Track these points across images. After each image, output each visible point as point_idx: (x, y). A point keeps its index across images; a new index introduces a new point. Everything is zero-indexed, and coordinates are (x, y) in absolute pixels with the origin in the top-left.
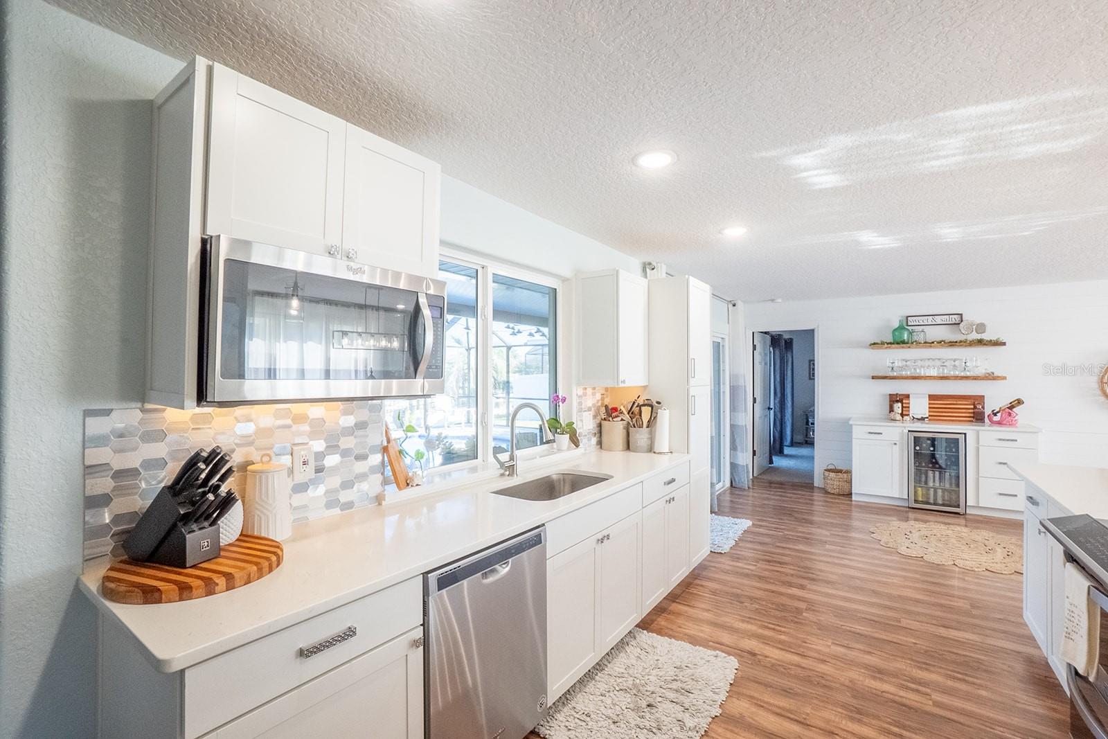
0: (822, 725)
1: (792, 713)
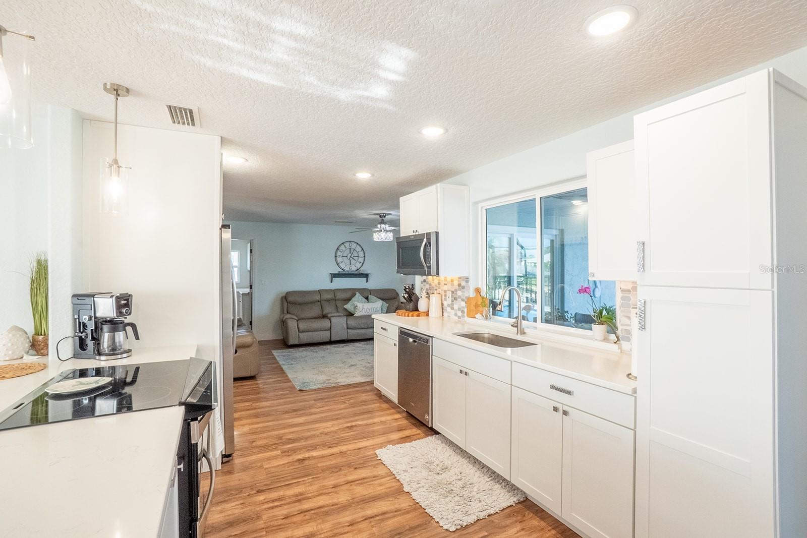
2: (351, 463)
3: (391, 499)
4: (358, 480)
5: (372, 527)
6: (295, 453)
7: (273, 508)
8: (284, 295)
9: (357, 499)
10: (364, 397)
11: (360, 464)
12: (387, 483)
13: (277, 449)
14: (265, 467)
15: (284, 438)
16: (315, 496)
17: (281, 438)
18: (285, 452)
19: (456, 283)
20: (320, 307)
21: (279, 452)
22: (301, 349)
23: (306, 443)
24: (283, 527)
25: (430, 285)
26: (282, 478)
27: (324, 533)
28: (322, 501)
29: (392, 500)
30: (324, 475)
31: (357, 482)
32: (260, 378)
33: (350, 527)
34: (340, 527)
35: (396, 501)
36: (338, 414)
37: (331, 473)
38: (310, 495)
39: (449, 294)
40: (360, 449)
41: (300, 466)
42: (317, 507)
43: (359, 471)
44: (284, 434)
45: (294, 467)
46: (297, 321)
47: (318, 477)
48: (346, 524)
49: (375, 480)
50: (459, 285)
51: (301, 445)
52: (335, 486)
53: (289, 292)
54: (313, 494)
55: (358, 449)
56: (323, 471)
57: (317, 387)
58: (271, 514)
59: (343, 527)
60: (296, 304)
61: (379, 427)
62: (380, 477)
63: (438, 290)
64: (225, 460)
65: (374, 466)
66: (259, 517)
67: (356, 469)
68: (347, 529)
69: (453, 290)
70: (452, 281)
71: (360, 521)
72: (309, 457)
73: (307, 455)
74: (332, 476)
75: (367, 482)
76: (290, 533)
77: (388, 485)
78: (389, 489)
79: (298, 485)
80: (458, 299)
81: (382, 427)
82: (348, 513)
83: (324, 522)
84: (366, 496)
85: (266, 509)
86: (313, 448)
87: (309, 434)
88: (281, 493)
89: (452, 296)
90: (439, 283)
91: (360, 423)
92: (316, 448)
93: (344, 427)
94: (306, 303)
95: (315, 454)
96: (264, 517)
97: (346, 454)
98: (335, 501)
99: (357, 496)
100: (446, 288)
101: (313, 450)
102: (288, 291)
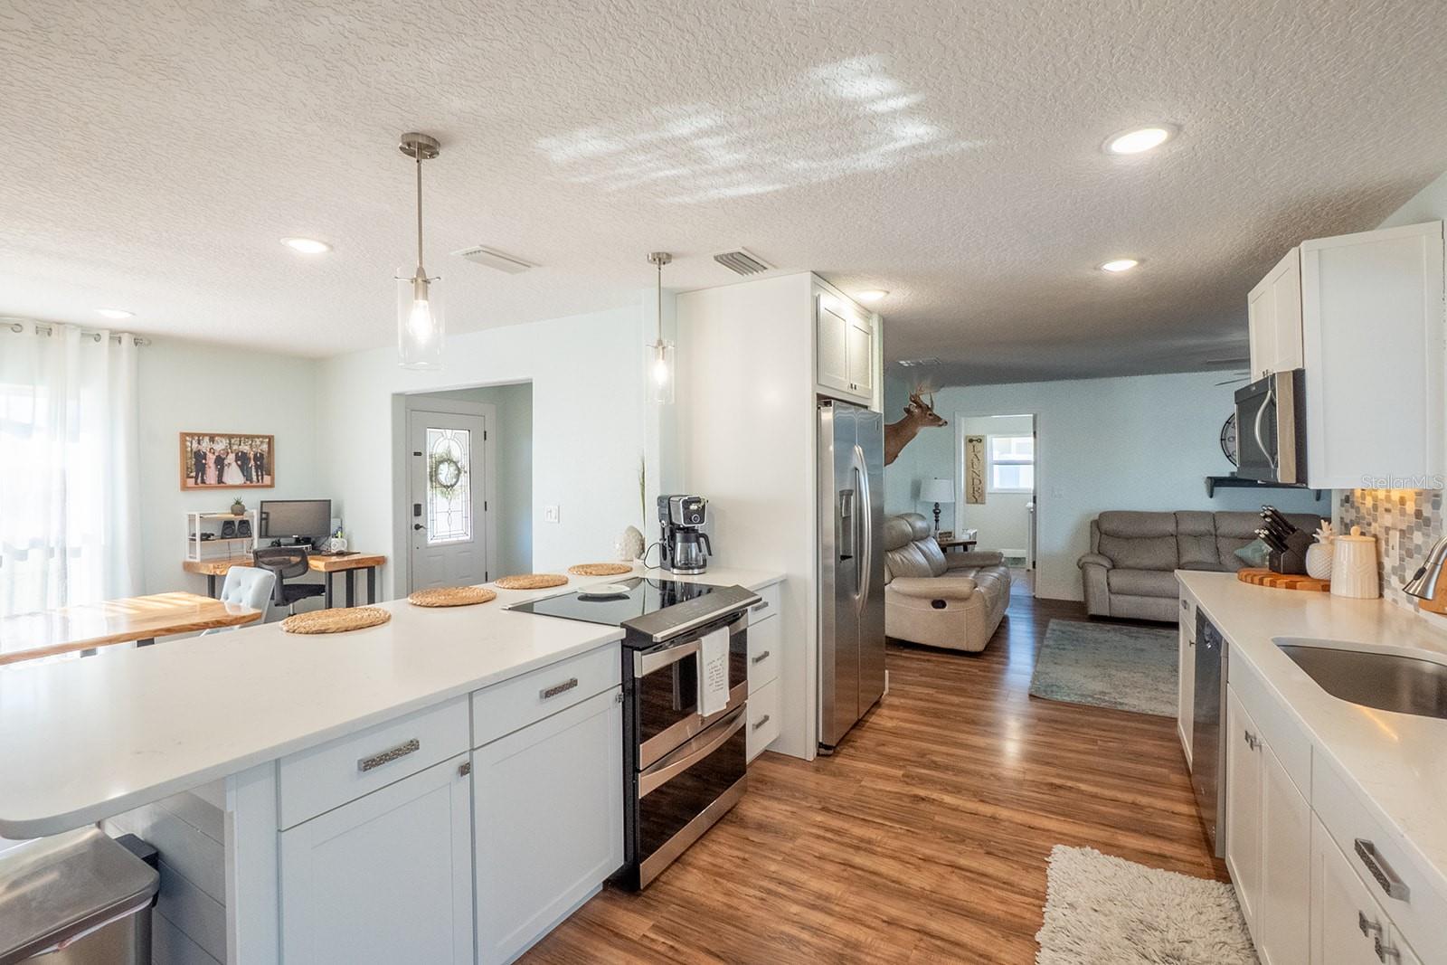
0: (901, 934)
1: (939, 947)
2: (990, 841)
3: (994, 933)
4: (971, 872)
5: (916, 947)
6: (922, 784)
7: (818, 837)
8: (1097, 517)
9: (938, 896)
10: (1147, 746)
11: (1005, 850)
12: (1018, 906)
13: (901, 767)
14: (863, 783)
15: (928, 756)
16: (884, 855)
17: (923, 755)
18: (908, 777)
19: (1410, 507)
20: (1175, 550)
21: (900, 773)
22: (1109, 627)
23: (954, 778)
24: (807, 865)
25: (1358, 510)
26: (869, 808)
27: (844, 907)
28: (888, 868)
29: (995, 937)
30: (930, 835)
31: (968, 874)
32: (988, 658)
33: (884, 924)
34: (871, 915)
35: (1001, 941)
36: (1056, 757)
37: (942, 839)
38: (879, 849)
39: (1395, 538)
40: (1032, 828)
41: (910, 805)
42: (871, 870)
43: (991, 860)
44: (933, 752)
45: (898, 802)
46: (1108, 571)
47: (917, 834)
48: (882, 917)
49: (1003, 889)
50: (1418, 514)
51: (939, 778)
52: (926, 859)
53: (1106, 512)
54: (884, 851)
55: (1029, 827)
56: (934, 829)
57: (1067, 699)
58: (810, 844)
59: (876, 917)
60: (1119, 537)
61: (1114, 811)
62: (1015, 889)
63: (1373, 524)
64: (823, 751)
65: (1027, 868)
66: (792, 839)
67: (988, 853)
68: (876, 923)
69: (1404, 528)
70: (1402, 501)
71: (908, 928)
72: (934, 799)
73: (935, 795)
74: (937, 843)
75: (981, 883)
76: (806, 877)
77: (1016, 910)
78: (1009, 917)
79: (879, 829)
80: (1415, 555)
81: (1127, 813)
82: (903, 905)
83: (858, 894)
84: (958, 901)
85: (811, 834)
86: (954, 790)
87: (973, 767)
88: (846, 826)
89: (1401, 545)
90: (1375, 507)
91: (1083, 787)
92: (959, 792)
93: (1045, 781)
94: (1144, 537)
95: (948, 799)
96: (799, 842)
97: (998, 823)
98: (904, 878)
99: (945, 892)
100: (1387, 520)
101: (951, 792)
102: (1103, 510)
